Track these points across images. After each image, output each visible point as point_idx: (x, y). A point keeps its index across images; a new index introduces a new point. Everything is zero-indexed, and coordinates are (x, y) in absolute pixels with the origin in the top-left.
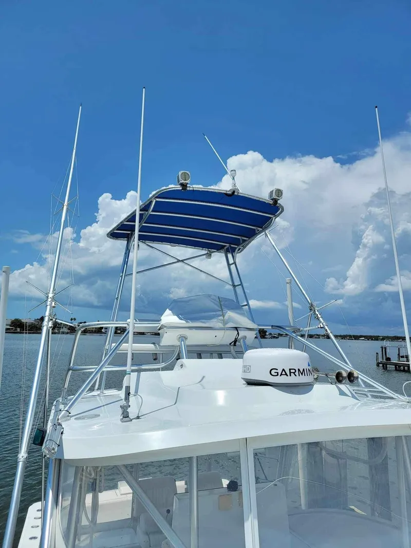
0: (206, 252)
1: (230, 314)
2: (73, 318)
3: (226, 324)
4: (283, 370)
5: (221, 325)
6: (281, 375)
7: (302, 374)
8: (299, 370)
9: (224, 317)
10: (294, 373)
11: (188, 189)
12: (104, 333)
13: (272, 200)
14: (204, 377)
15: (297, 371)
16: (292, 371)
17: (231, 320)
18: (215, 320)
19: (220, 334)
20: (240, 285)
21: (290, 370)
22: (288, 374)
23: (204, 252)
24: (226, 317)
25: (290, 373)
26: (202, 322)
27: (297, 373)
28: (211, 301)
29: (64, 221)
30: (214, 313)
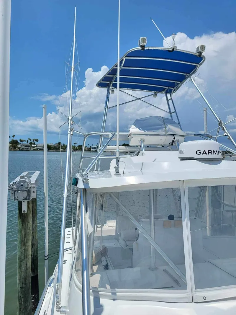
0: (154, 93)
1: (170, 127)
2: (75, 143)
3: (167, 132)
4: (204, 151)
5: (164, 133)
6: (203, 154)
7: (216, 153)
8: (214, 151)
9: (166, 129)
10: (211, 153)
11: (145, 49)
12: (92, 151)
13: (198, 53)
14: (156, 159)
15: (213, 152)
16: (209, 152)
17: (170, 130)
18: (160, 130)
19: (163, 138)
20: (174, 112)
21: (208, 151)
22: (207, 154)
23: (153, 93)
24: (167, 128)
25: (208, 153)
26: (153, 131)
27: (212, 153)
28: (158, 120)
29: (73, 77)
30: (160, 126)
